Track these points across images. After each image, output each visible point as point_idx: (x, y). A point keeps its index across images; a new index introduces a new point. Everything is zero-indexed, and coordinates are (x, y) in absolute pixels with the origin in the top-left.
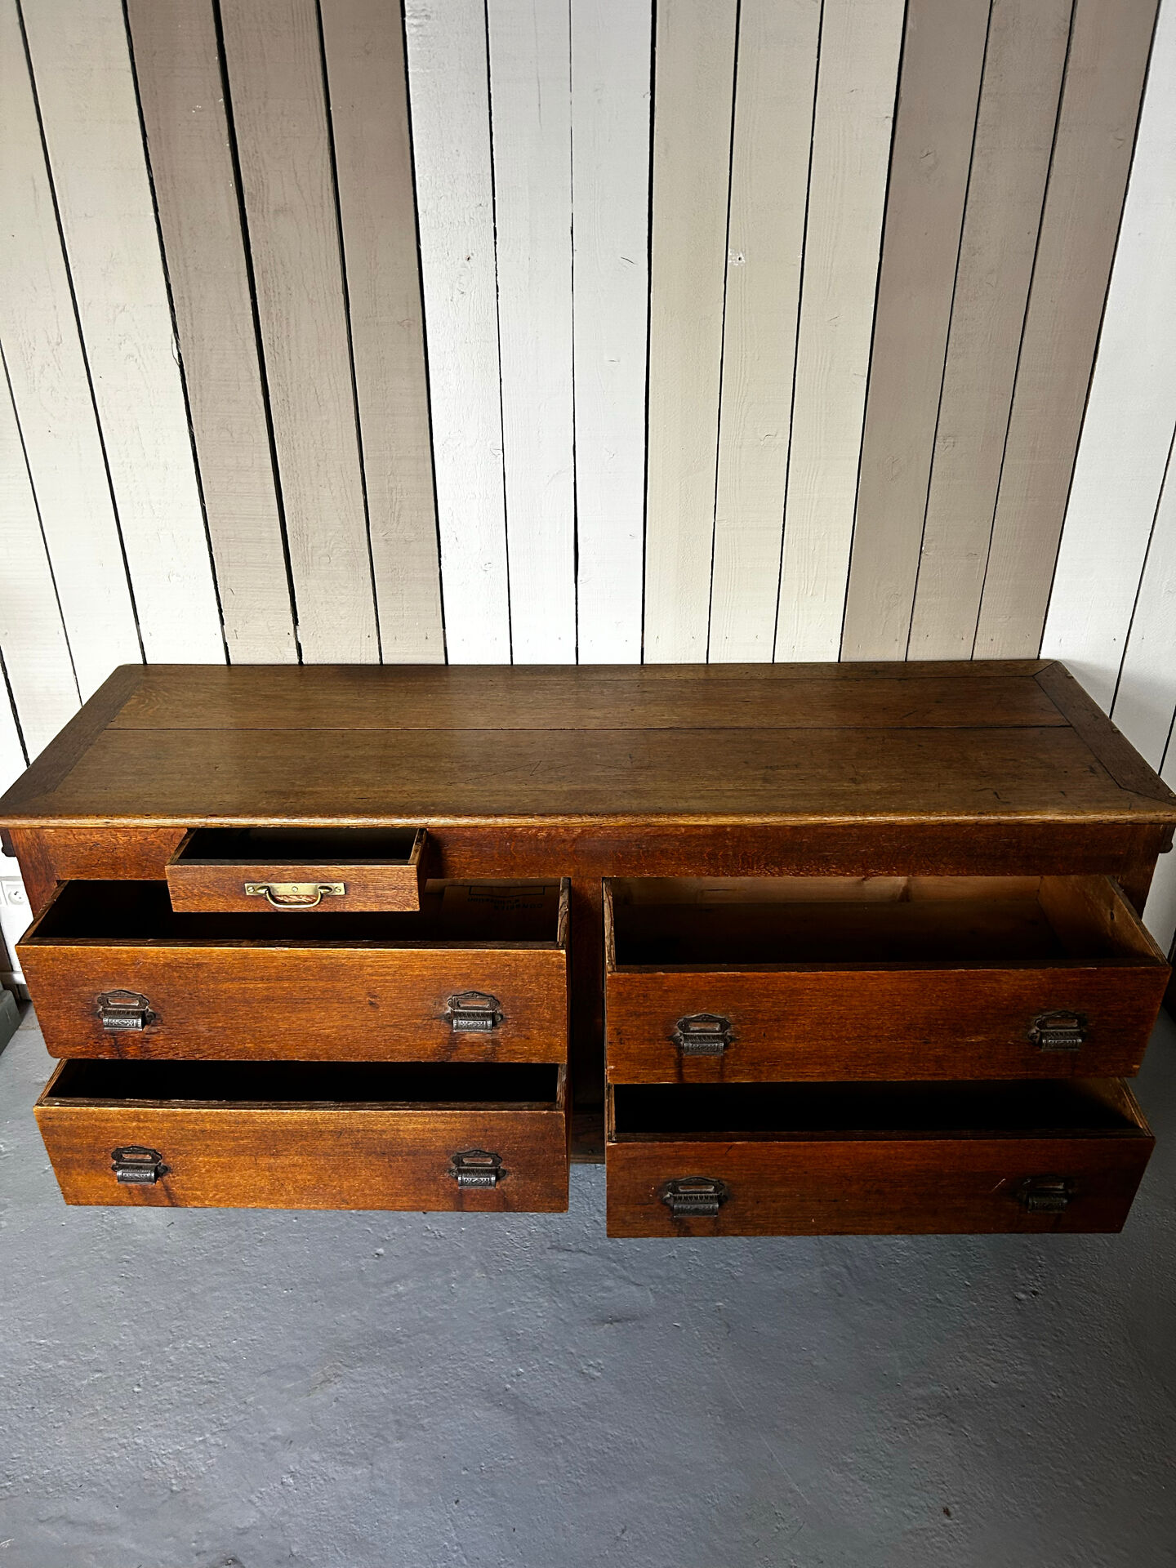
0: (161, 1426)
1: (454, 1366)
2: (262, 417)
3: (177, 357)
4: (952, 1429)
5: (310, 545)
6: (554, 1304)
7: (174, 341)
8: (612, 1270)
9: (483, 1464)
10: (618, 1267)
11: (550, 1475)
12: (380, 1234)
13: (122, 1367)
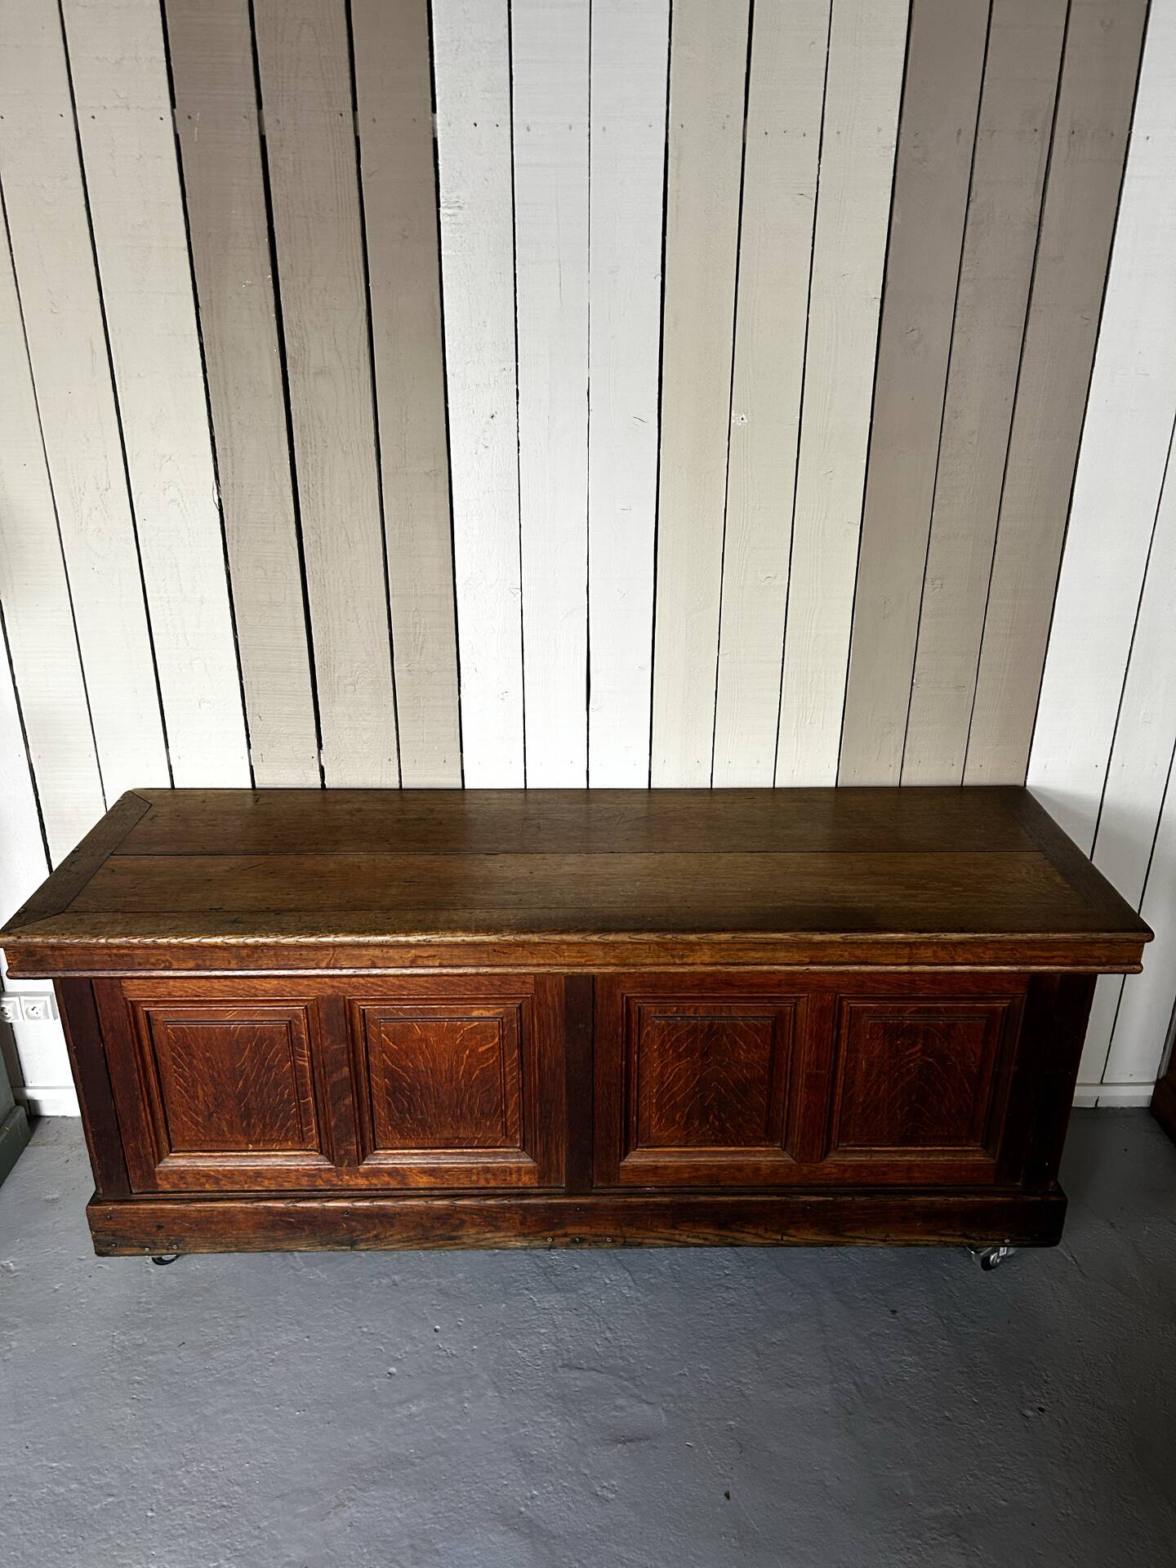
0: (175, 1551)
1: (468, 1489)
2: (295, 557)
3: (217, 502)
4: (965, 1549)
5: (336, 675)
6: (567, 1424)
7: (215, 487)
8: (624, 1389)
10: (630, 1386)
12: (392, 1353)
13: (134, 1491)
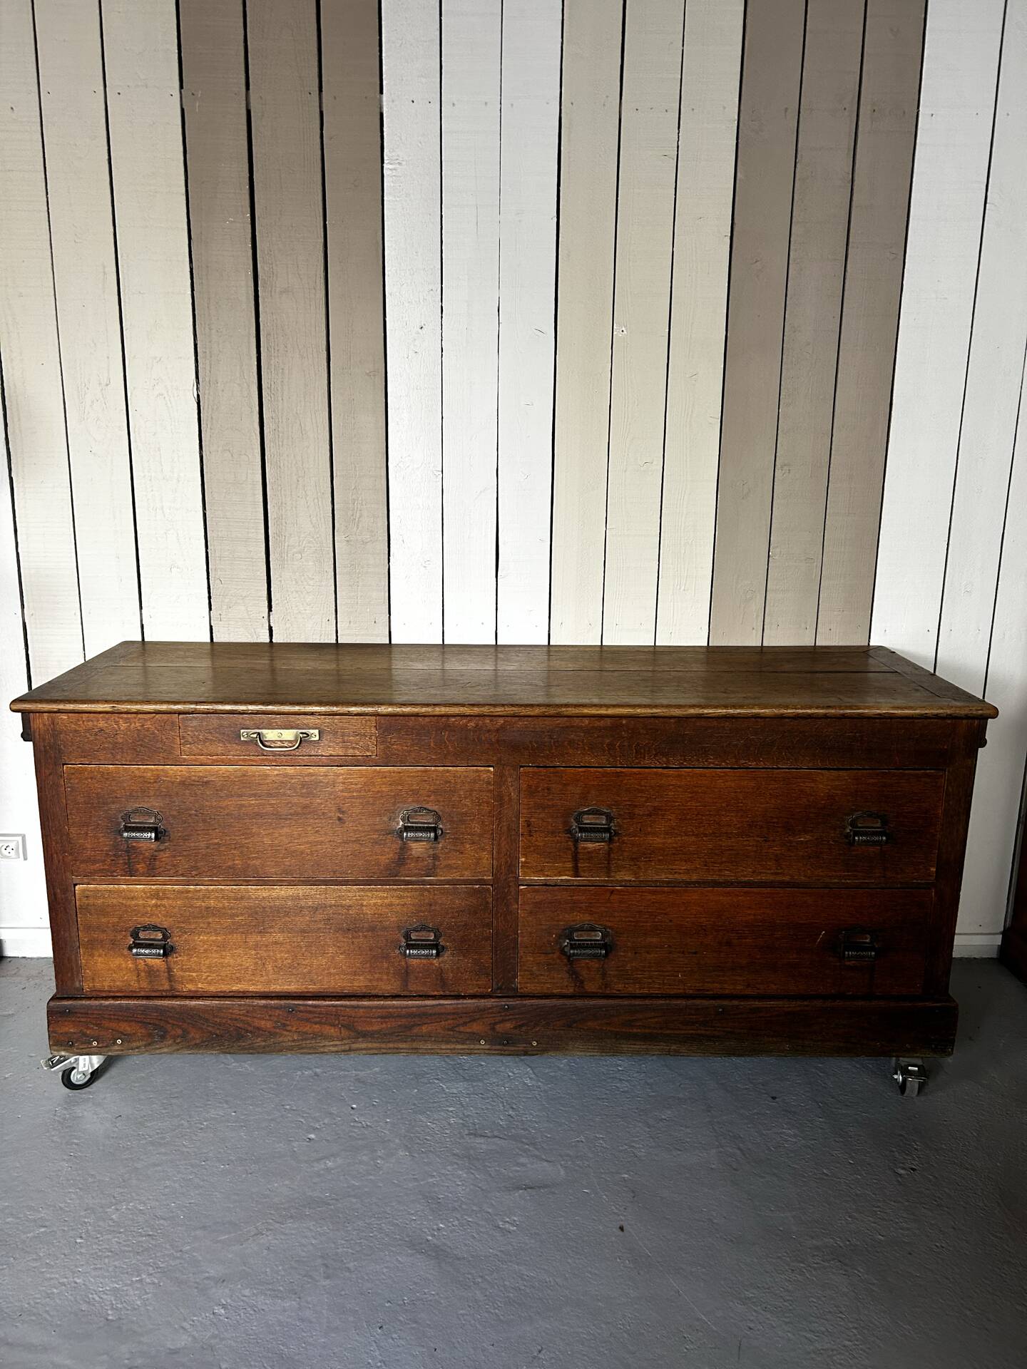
0: (100, 1268)
1: (379, 1223)
2: (257, 442)
3: (196, 396)
4: (845, 1271)
5: (286, 544)
6: (472, 1176)
8: (525, 1151)
9: (406, 1298)
10: (531, 1148)
11: (470, 1306)
12: (312, 1124)
13: (66, 1223)
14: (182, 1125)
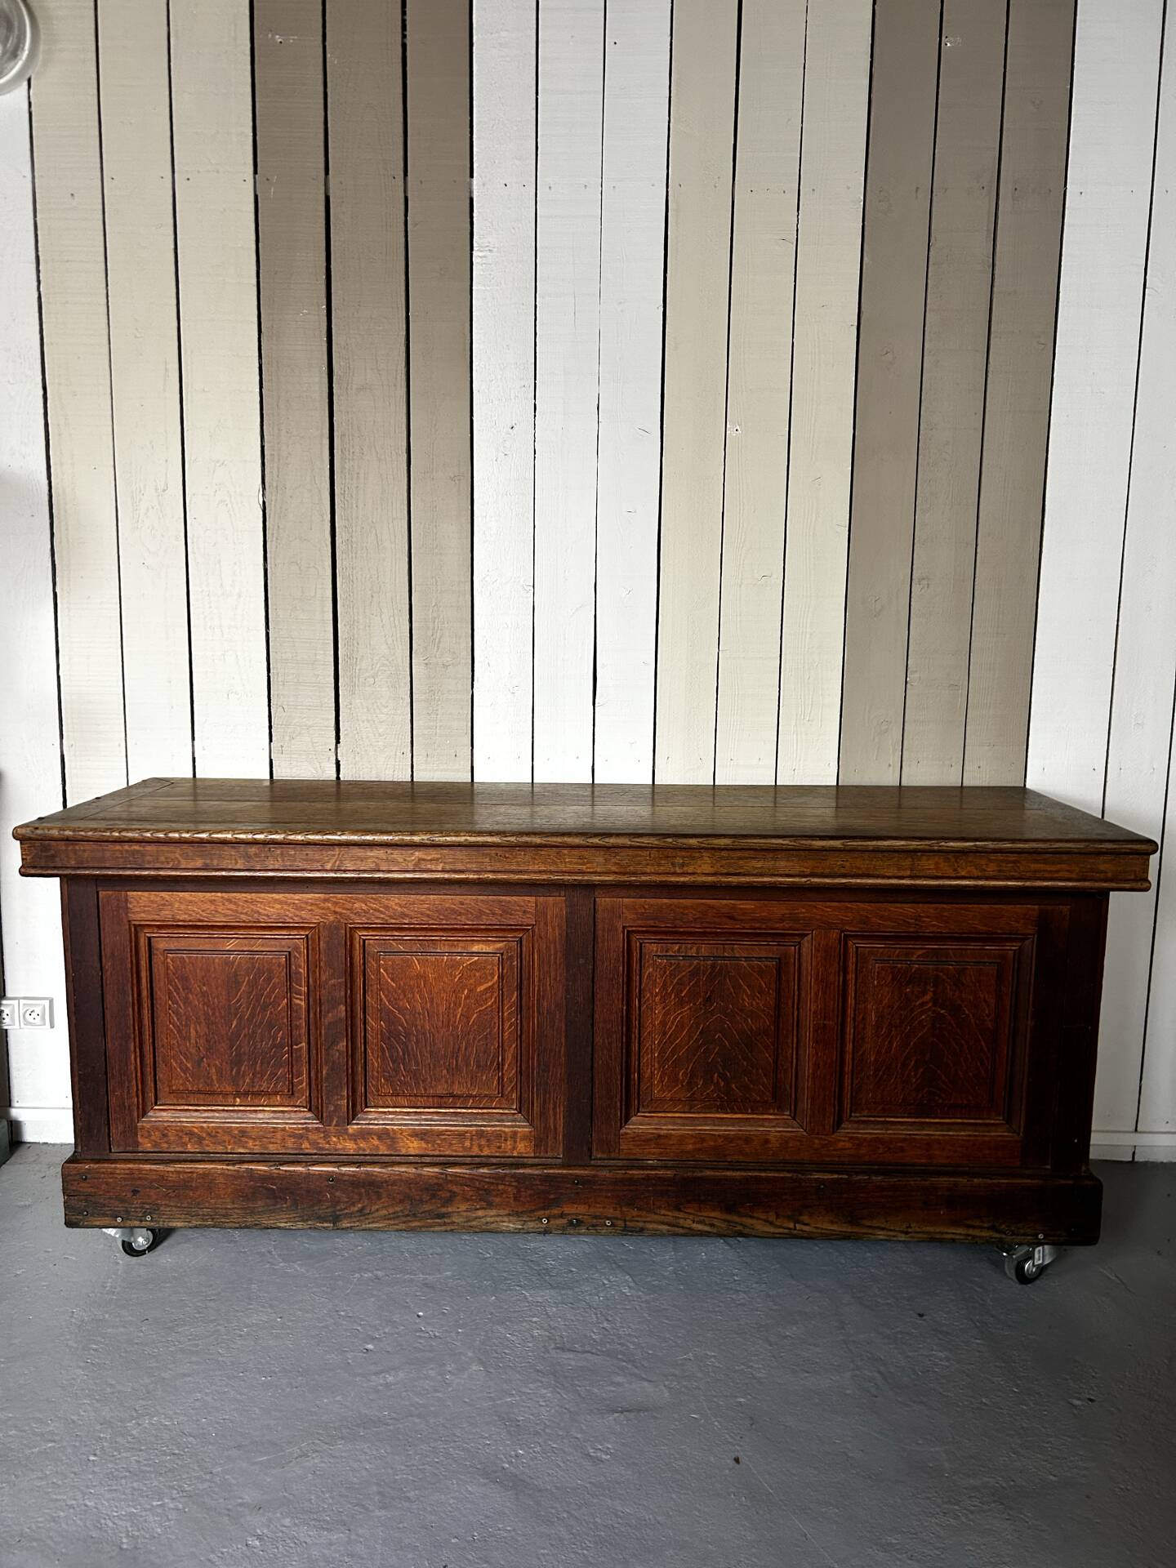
0: (115, 1490)
1: (445, 1446)
2: (328, 553)
3: (261, 503)
4: (1009, 1515)
5: (358, 668)
6: (558, 1395)
7: (261, 490)
8: (622, 1369)
9: (476, 1534)
10: (629, 1366)
11: (552, 1545)
12: (371, 1333)
13: (78, 1438)
14: (218, 1331)
